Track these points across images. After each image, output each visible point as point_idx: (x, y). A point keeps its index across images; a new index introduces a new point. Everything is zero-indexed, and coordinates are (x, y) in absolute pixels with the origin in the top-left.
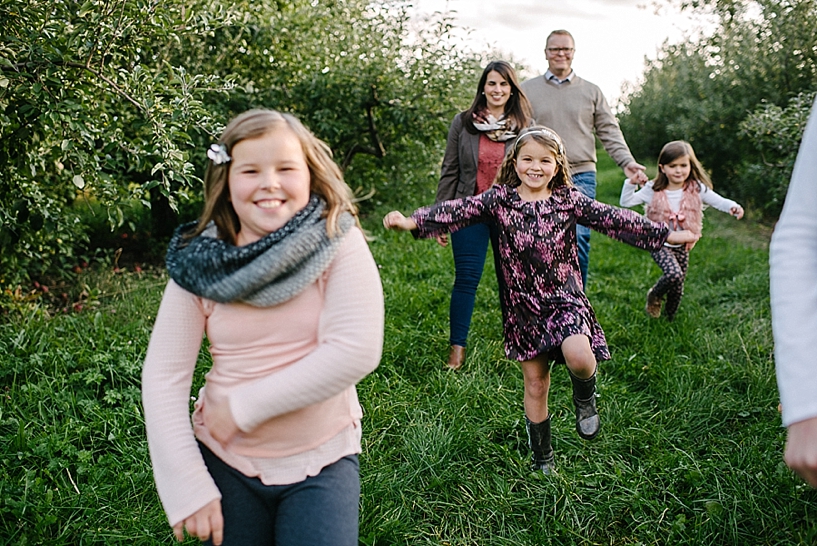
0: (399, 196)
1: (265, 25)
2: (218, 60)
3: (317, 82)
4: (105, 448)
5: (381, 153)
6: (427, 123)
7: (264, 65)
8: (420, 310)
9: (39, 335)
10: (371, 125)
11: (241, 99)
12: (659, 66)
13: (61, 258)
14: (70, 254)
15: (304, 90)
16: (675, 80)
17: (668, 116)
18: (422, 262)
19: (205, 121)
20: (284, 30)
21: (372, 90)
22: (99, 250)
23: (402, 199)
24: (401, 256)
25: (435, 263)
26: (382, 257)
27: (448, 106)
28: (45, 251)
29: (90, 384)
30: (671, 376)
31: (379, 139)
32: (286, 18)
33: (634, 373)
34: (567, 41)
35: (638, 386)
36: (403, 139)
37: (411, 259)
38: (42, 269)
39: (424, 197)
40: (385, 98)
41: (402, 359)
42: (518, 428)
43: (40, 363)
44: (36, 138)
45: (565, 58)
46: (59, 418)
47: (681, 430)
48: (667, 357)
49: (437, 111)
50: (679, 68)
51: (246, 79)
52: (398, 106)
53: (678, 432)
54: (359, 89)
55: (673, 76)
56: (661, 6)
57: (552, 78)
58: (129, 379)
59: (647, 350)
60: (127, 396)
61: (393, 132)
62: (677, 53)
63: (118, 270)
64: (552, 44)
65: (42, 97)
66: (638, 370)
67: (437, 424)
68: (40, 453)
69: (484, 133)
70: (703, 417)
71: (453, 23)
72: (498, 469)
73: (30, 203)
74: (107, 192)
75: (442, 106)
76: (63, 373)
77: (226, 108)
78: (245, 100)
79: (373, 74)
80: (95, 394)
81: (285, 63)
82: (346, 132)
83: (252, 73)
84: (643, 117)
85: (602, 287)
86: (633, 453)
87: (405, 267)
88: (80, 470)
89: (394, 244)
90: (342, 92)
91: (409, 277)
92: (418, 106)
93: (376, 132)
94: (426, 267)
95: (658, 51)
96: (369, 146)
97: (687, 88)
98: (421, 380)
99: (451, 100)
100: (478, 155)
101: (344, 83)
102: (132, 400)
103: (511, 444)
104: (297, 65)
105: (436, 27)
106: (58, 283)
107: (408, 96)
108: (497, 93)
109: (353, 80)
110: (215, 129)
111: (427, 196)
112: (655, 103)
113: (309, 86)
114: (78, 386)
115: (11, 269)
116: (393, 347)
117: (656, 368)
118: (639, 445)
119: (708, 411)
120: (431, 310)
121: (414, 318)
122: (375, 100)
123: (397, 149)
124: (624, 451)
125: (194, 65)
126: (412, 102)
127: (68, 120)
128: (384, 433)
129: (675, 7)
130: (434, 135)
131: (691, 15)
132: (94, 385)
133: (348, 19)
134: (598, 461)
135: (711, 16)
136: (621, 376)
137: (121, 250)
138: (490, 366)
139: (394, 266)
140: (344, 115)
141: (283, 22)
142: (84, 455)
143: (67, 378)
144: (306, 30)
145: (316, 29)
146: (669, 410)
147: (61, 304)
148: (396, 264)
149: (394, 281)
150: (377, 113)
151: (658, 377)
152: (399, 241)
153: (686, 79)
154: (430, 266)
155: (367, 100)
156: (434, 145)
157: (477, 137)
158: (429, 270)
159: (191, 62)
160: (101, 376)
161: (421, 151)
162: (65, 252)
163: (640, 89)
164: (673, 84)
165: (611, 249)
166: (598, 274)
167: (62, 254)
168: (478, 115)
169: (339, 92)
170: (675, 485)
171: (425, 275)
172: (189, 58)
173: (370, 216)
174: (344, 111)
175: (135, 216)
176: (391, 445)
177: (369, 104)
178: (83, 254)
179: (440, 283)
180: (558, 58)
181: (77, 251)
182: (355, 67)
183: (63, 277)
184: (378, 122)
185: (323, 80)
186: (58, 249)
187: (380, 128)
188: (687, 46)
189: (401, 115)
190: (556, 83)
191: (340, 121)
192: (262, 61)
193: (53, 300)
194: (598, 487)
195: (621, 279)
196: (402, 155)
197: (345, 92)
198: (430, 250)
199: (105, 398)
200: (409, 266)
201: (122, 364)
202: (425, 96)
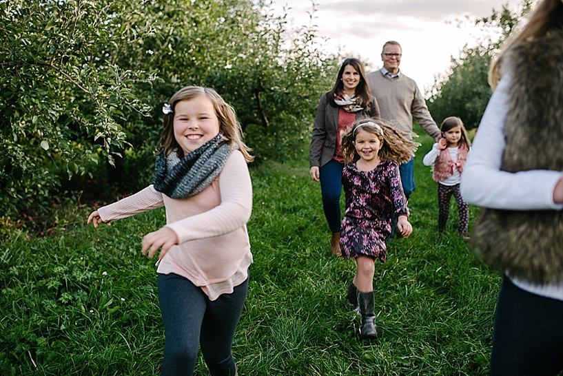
0: (279, 153)
1: (186, 36)
2: (152, 60)
3: (221, 75)
4: (58, 335)
5: (266, 123)
6: (298, 103)
7: (185, 63)
8: (290, 234)
9: (19, 252)
10: (258, 104)
11: (168, 87)
12: (461, 63)
13: (40, 198)
14: (46, 195)
15: (212, 80)
16: (472, 72)
17: (467, 98)
18: (293, 200)
19: (135, 102)
20: (198, 39)
21: (259, 80)
22: (66, 192)
23: (281, 156)
24: (279, 196)
25: (302, 201)
26: (266, 196)
27: (312, 92)
28: (29, 192)
29: (50, 288)
30: (466, 283)
31: (264, 114)
32: (200, 32)
33: (440, 280)
34: (397, 49)
35: (443, 291)
36: (281, 115)
37: (286, 197)
38: (26, 205)
39: (296, 154)
40: (268, 86)
41: (275, 270)
42: (355, 321)
43: (17, 273)
44: (17, 114)
45: (396, 61)
46: (27, 313)
47: (472, 324)
48: (463, 269)
49: (305, 95)
50: (474, 65)
51: (172, 73)
52: (277, 92)
53: (470, 325)
54: (251, 80)
55: (470, 69)
56: (461, 22)
57: (387, 74)
58: (79, 285)
59: (449, 264)
60: (77, 297)
61: (274, 109)
62: (474, 54)
63: (81, 206)
64: (387, 50)
65: (19, 86)
66: (443, 278)
67: (297, 319)
68: (10, 340)
69: (342, 107)
70: (489, 313)
71: (315, 34)
72: (340, 352)
73: (13, 160)
74: (67, 152)
75: (308, 91)
76: (33, 280)
77: (158, 93)
78: (171, 87)
79: (259, 70)
80: (55, 295)
81: (199, 62)
82: (241, 109)
83: (177, 69)
84: (450, 98)
85: (419, 217)
86: (437, 341)
87: (281, 203)
88: (38, 352)
89: (275, 187)
90: (238, 82)
91: (284, 211)
92: (291, 91)
93: (262, 110)
94: (295, 203)
95: (460, 52)
96: (258, 119)
97: (479, 78)
98: (288, 285)
99: (314, 87)
100: (338, 121)
101: (240, 76)
102: (80, 300)
103: (350, 333)
104: (207, 63)
105: (304, 37)
106: (39, 214)
107: (284, 85)
108: (351, 80)
109: (246, 73)
110: (142, 108)
111: (298, 153)
112: (458, 89)
113: (215, 78)
114: (42, 290)
115: (4, 205)
116: (269, 261)
117: (455, 278)
118: (441, 335)
119: (492, 310)
120: (298, 234)
121: (286, 240)
122: (261, 87)
123: (277, 121)
124: (431, 339)
125: (135, 63)
126: (287, 88)
127: (37, 102)
128: (259, 325)
129: (471, 22)
130: (302, 111)
131: (482, 28)
132: (53, 289)
133: (244, 32)
134: (412, 346)
135: (496, 29)
136: (430, 283)
137: (82, 192)
138: (337, 275)
139: (274, 203)
140: (240, 98)
141: (198, 34)
142: (42, 341)
143: (35, 284)
144: (213, 39)
145: (221, 39)
146: (464, 308)
147: (40, 229)
148: (275, 202)
149: (273, 213)
150: (263, 96)
151: (457, 284)
152: (278, 185)
153: (480, 71)
154: (299, 203)
155: (256, 87)
156: (302, 118)
157: (337, 109)
158: (298, 206)
159: (133, 61)
160: (59, 283)
161: (293, 123)
162: (43, 193)
163: (447, 79)
164: (471, 75)
165: (426, 191)
166: (417, 208)
167: (41, 195)
168: (337, 95)
169: (236, 82)
170: (467, 366)
171: (295, 209)
172: (131, 59)
173: (260, 167)
174: (239, 94)
175: (93, 168)
176: (263, 334)
177: (257, 89)
178: (55, 195)
179: (306, 215)
180: (391, 61)
181: (52, 192)
182: (248, 64)
183: (41, 211)
184: (263, 102)
185: (225, 74)
186: (38, 192)
187: (265, 106)
188: (480, 49)
189: (279, 98)
190: (390, 77)
191: (237, 101)
192: (183, 60)
193: (34, 226)
194: (411, 366)
195: (432, 212)
196: (281, 125)
197: (240, 82)
198: (300, 191)
199: (60, 299)
200: (284, 203)
201: (75, 274)
202: (296, 84)
